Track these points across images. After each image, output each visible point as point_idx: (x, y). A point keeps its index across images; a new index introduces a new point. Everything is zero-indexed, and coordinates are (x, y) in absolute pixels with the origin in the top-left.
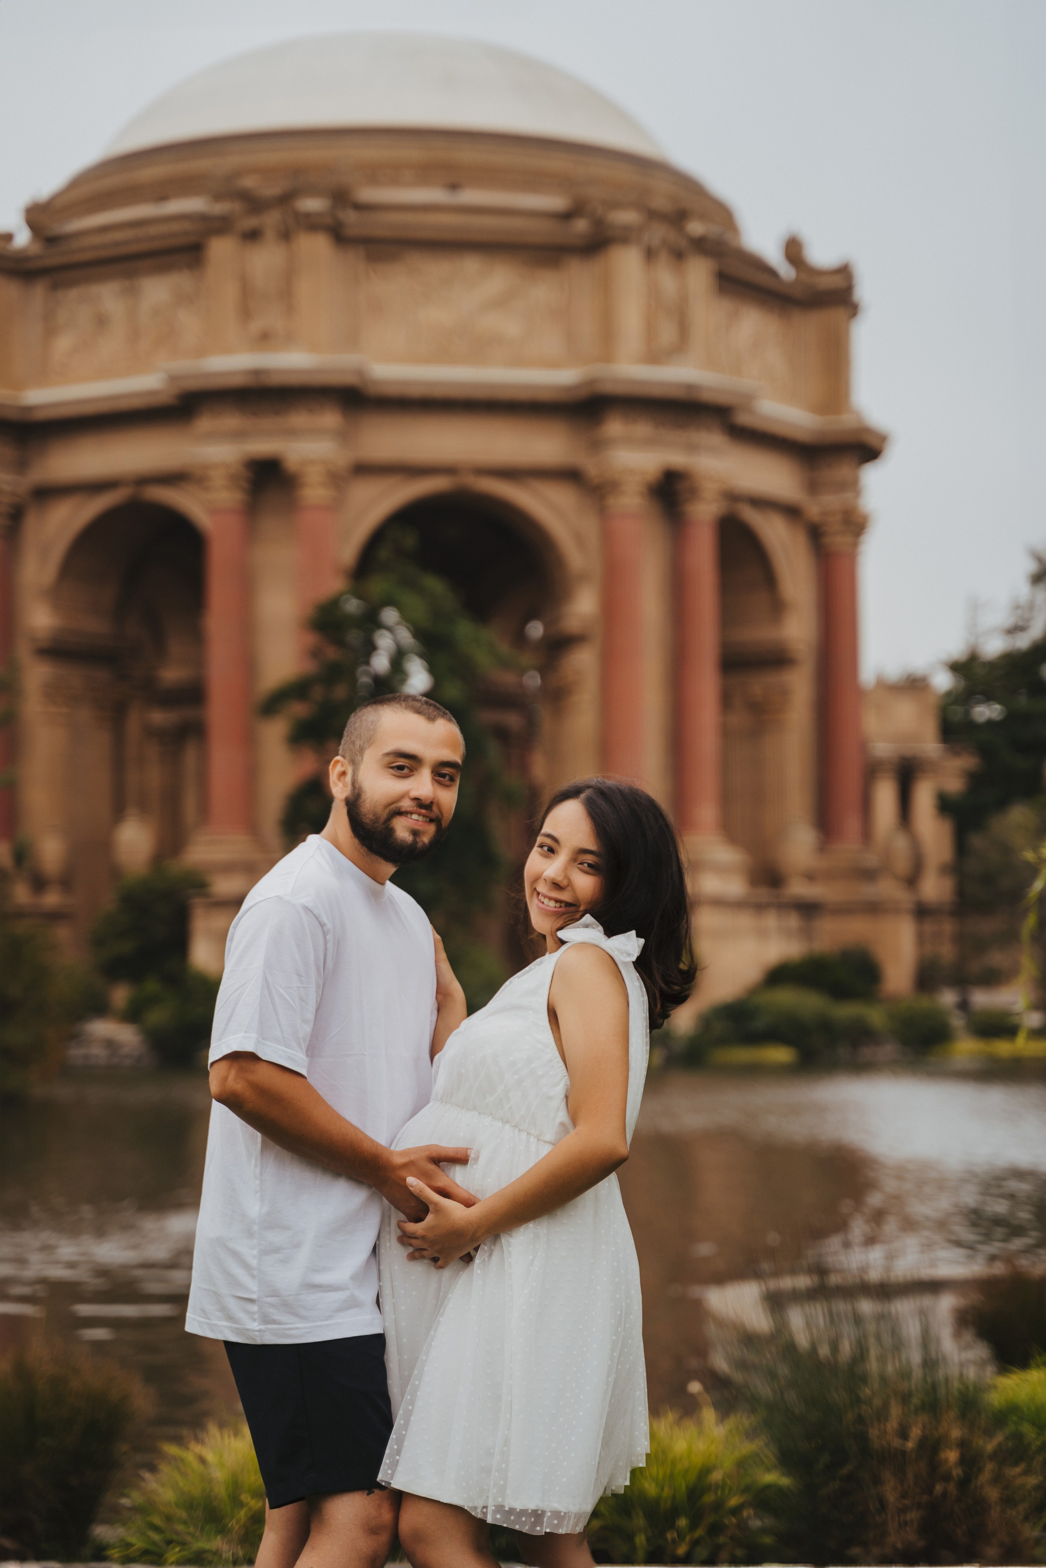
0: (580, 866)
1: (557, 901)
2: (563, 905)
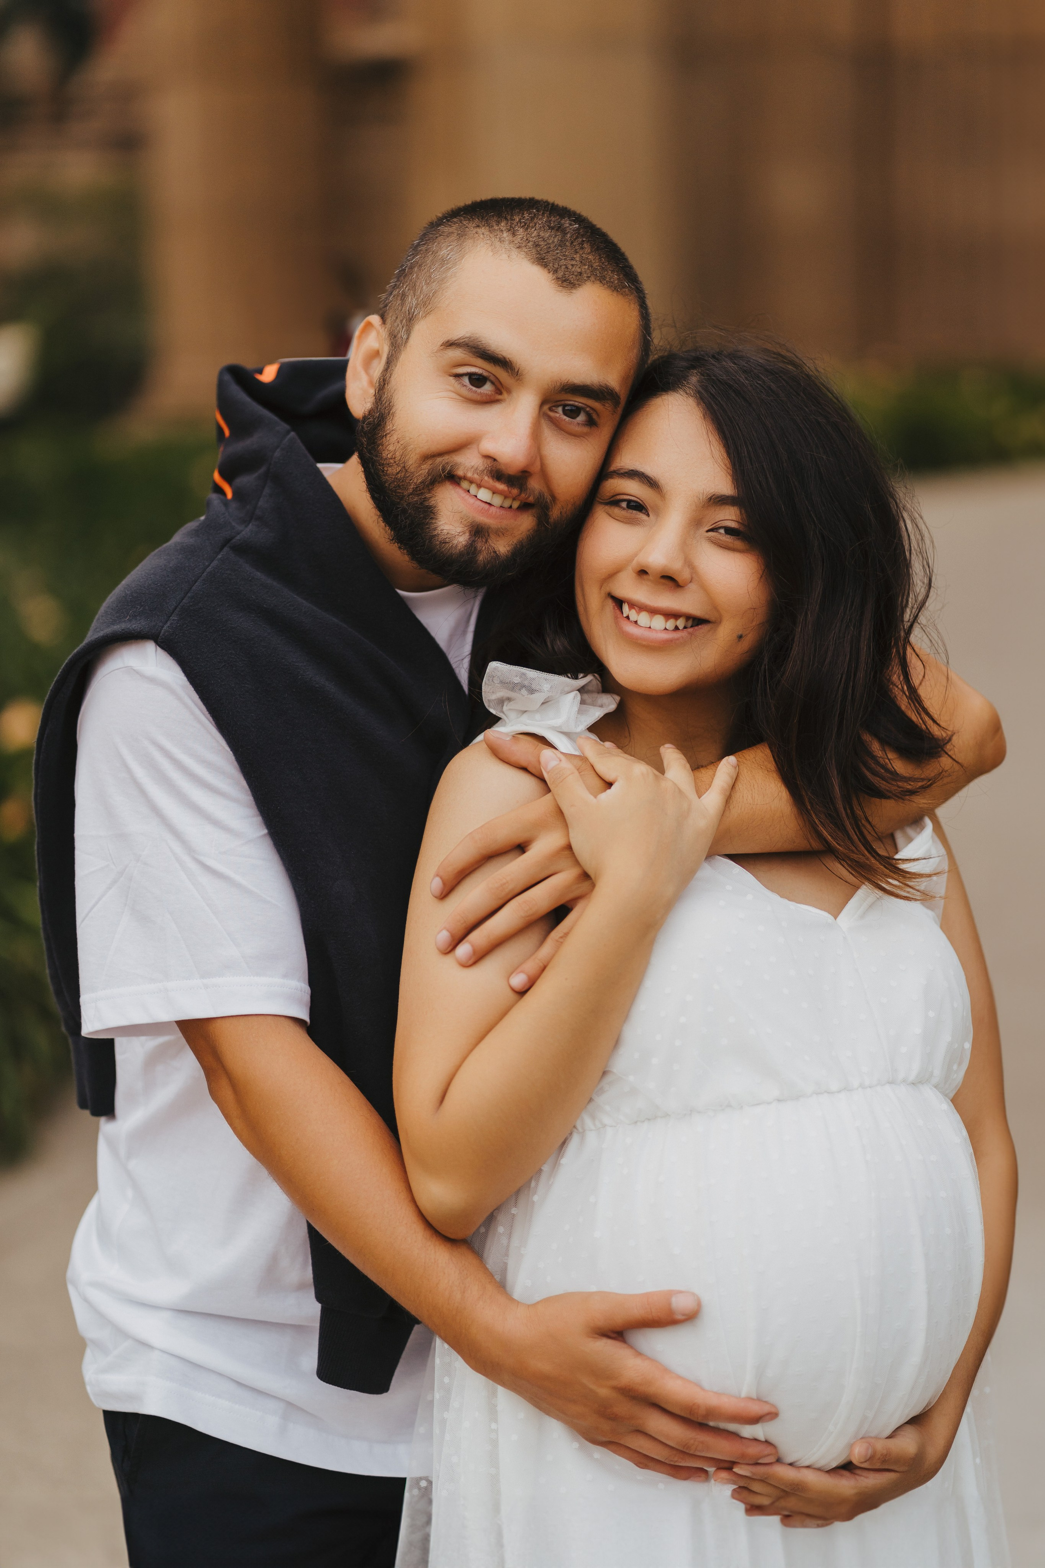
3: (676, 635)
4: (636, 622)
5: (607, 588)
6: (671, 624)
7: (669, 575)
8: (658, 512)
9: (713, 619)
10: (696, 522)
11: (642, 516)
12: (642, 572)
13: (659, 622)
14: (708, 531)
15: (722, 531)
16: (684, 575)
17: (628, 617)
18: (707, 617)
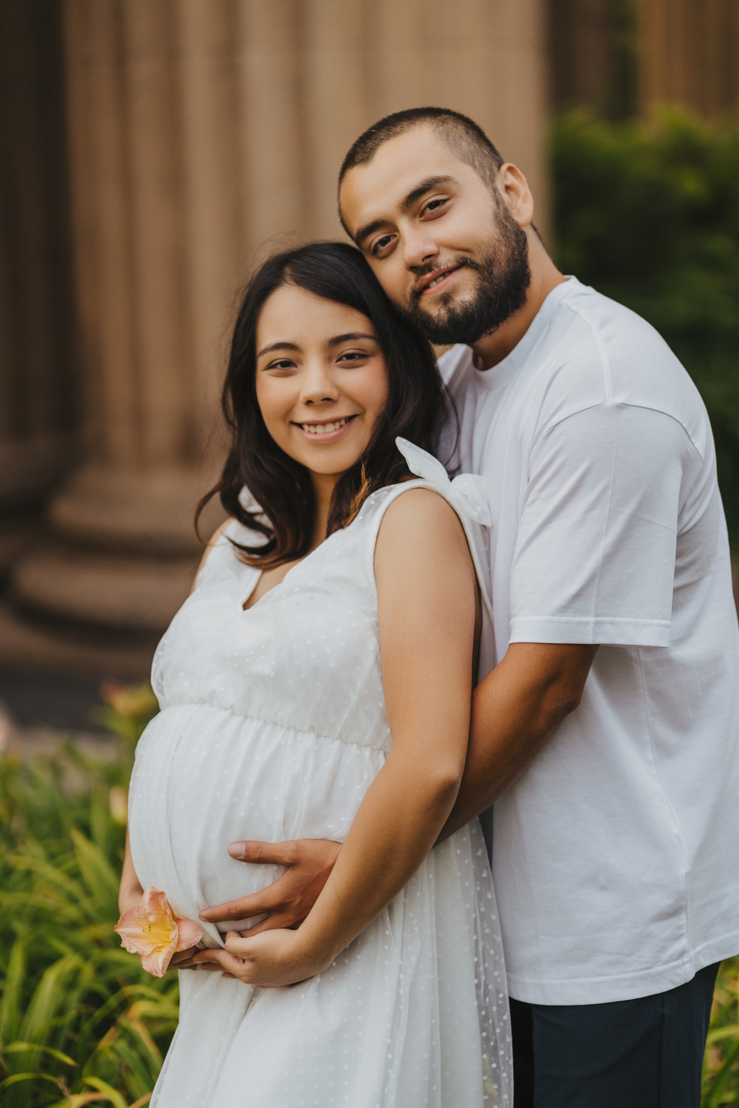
0: (339, 363)
1: (334, 421)
2: (343, 422)
3: (342, 430)
4: (316, 433)
5: (288, 420)
6: (337, 425)
7: (327, 397)
8: (301, 362)
9: (359, 413)
10: (328, 359)
11: (294, 369)
12: (309, 403)
13: (330, 428)
14: (337, 361)
15: (344, 358)
16: (334, 393)
17: (309, 432)
18: (356, 413)
